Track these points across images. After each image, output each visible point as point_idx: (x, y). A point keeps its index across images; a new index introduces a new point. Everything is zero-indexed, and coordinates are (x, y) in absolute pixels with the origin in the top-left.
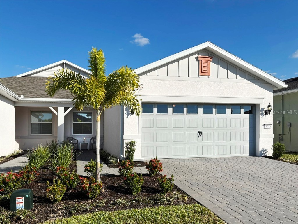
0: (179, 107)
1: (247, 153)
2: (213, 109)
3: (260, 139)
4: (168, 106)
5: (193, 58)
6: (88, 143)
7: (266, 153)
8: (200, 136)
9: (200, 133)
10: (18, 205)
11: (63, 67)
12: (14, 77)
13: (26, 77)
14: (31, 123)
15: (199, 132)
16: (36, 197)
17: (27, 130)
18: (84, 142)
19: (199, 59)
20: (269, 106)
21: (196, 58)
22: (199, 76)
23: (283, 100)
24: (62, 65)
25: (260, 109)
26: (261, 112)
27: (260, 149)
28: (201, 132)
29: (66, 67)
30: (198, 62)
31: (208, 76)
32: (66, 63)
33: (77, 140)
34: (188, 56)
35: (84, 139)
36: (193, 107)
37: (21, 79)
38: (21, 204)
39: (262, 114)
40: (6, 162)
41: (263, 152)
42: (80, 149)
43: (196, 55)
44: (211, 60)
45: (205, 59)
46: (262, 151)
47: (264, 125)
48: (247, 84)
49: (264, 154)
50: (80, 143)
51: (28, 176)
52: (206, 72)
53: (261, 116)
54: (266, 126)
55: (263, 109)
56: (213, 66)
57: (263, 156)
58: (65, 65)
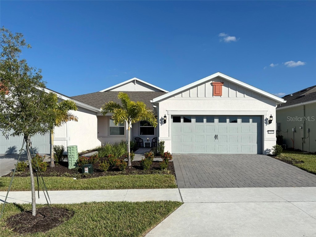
0: (199, 118)
1: (255, 152)
2: (227, 119)
3: (265, 141)
4: (192, 117)
5: (208, 84)
6: (150, 142)
7: (269, 152)
8: (216, 139)
9: (216, 137)
10: (85, 171)
11: (134, 83)
12: (98, 92)
13: (106, 92)
14: (110, 126)
15: (216, 135)
16: (96, 169)
17: (106, 132)
18: (148, 141)
19: (213, 84)
20: (271, 117)
21: (211, 84)
22: (214, 96)
23: (304, 109)
24: (133, 81)
25: (265, 119)
26: (265, 122)
27: (265, 149)
28: (217, 135)
29: (136, 83)
30: (212, 86)
31: (220, 96)
32: (136, 80)
33: (143, 140)
34: (204, 83)
35: (148, 139)
36: (210, 118)
37: (103, 94)
38: (87, 171)
39: (266, 123)
40: (88, 153)
41: (267, 152)
42: (144, 147)
43: (211, 82)
44: (223, 84)
45: (218, 84)
46: (266, 150)
47: (268, 131)
48: (253, 101)
49: (268, 152)
50: (144, 142)
51: (94, 159)
52: (219, 93)
53: (265, 124)
54: (269, 132)
55: (267, 119)
56: (224, 89)
57: (267, 154)
58: (135, 81)
